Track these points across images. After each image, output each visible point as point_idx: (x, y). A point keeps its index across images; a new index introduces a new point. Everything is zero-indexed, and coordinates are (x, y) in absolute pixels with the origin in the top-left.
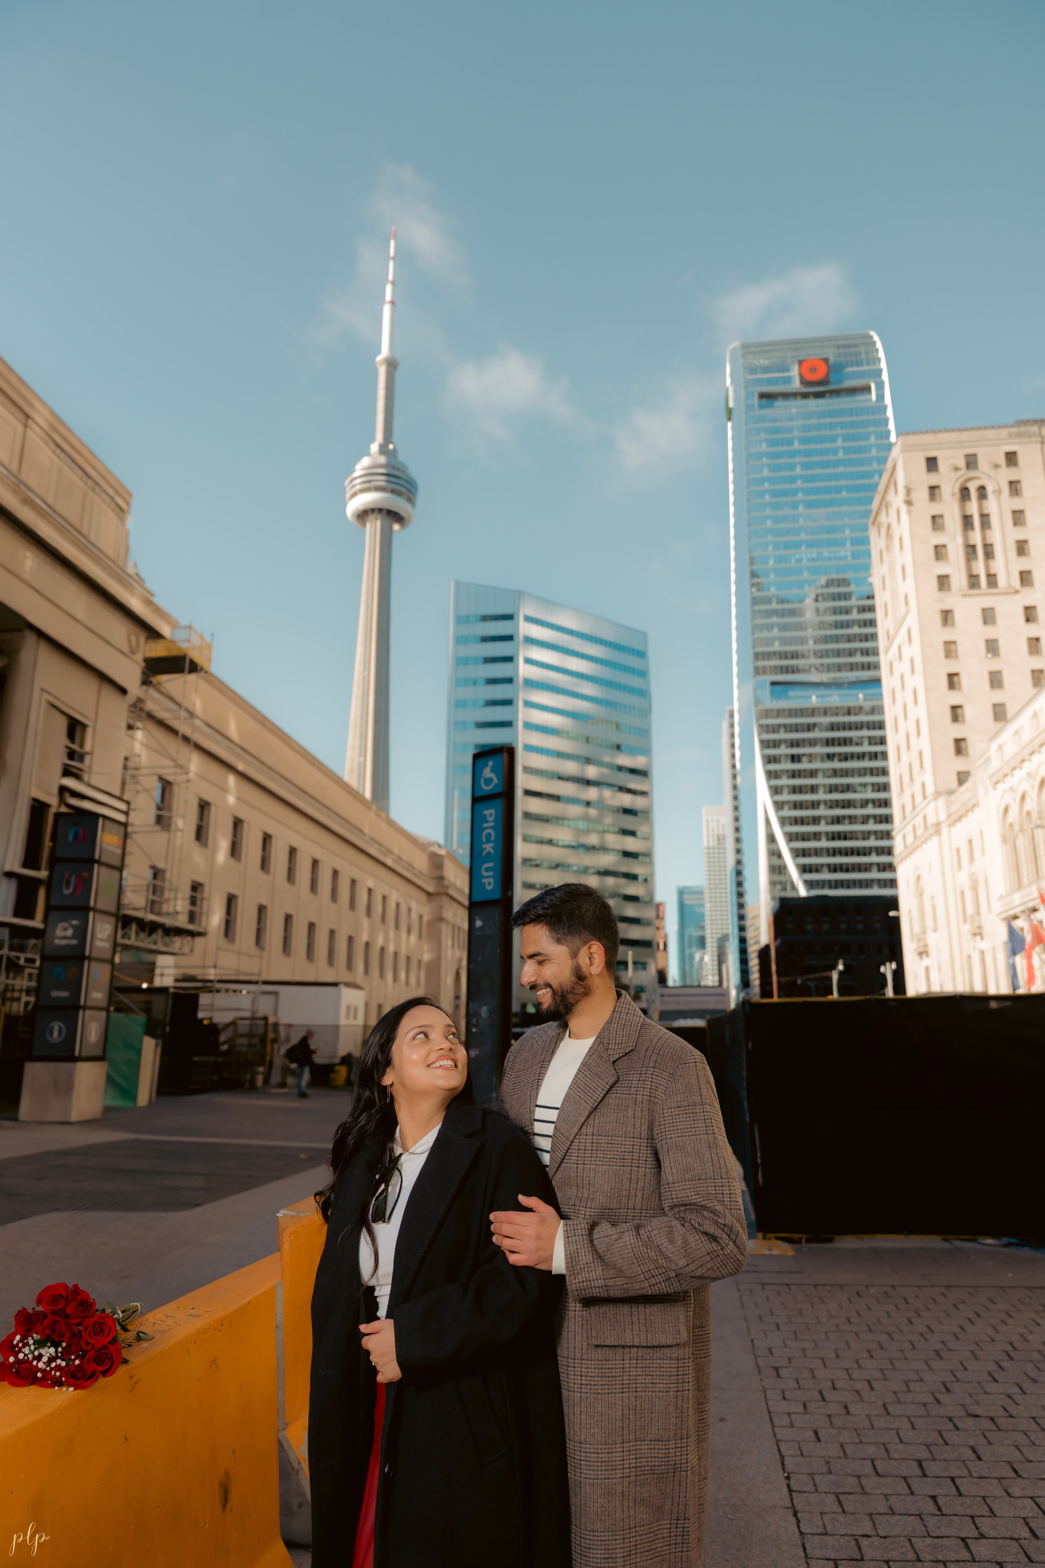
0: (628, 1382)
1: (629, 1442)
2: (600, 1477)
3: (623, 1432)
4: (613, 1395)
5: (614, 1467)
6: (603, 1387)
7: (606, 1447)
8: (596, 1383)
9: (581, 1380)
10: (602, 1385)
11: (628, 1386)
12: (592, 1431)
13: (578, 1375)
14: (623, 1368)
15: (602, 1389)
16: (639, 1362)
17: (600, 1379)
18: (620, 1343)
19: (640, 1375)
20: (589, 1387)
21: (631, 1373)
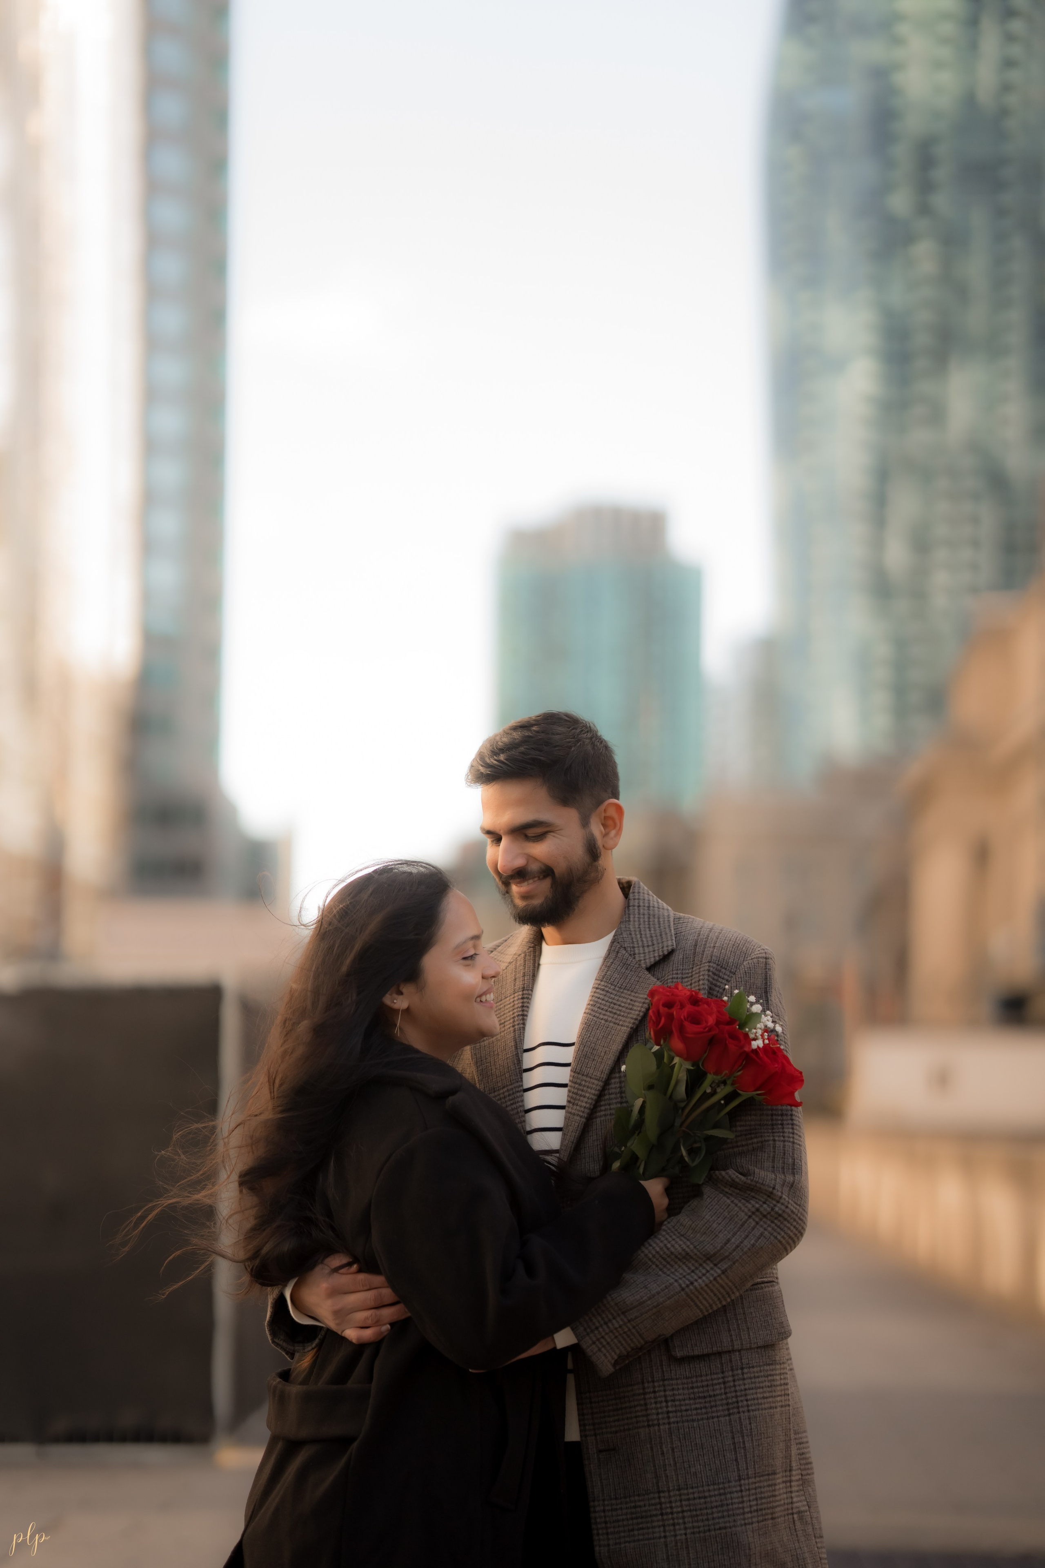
1: (748, 1478)
2: (712, 1527)
3: (738, 1465)
4: (716, 1420)
5: (731, 1513)
6: (699, 1411)
7: (716, 1487)
8: (688, 1407)
9: (667, 1407)
10: (696, 1409)
11: (736, 1405)
12: (693, 1470)
13: (661, 1402)
14: (724, 1383)
15: (697, 1414)
16: (745, 1371)
17: (692, 1402)
18: (715, 1349)
19: (749, 1389)
20: (679, 1414)
21: (738, 1388)
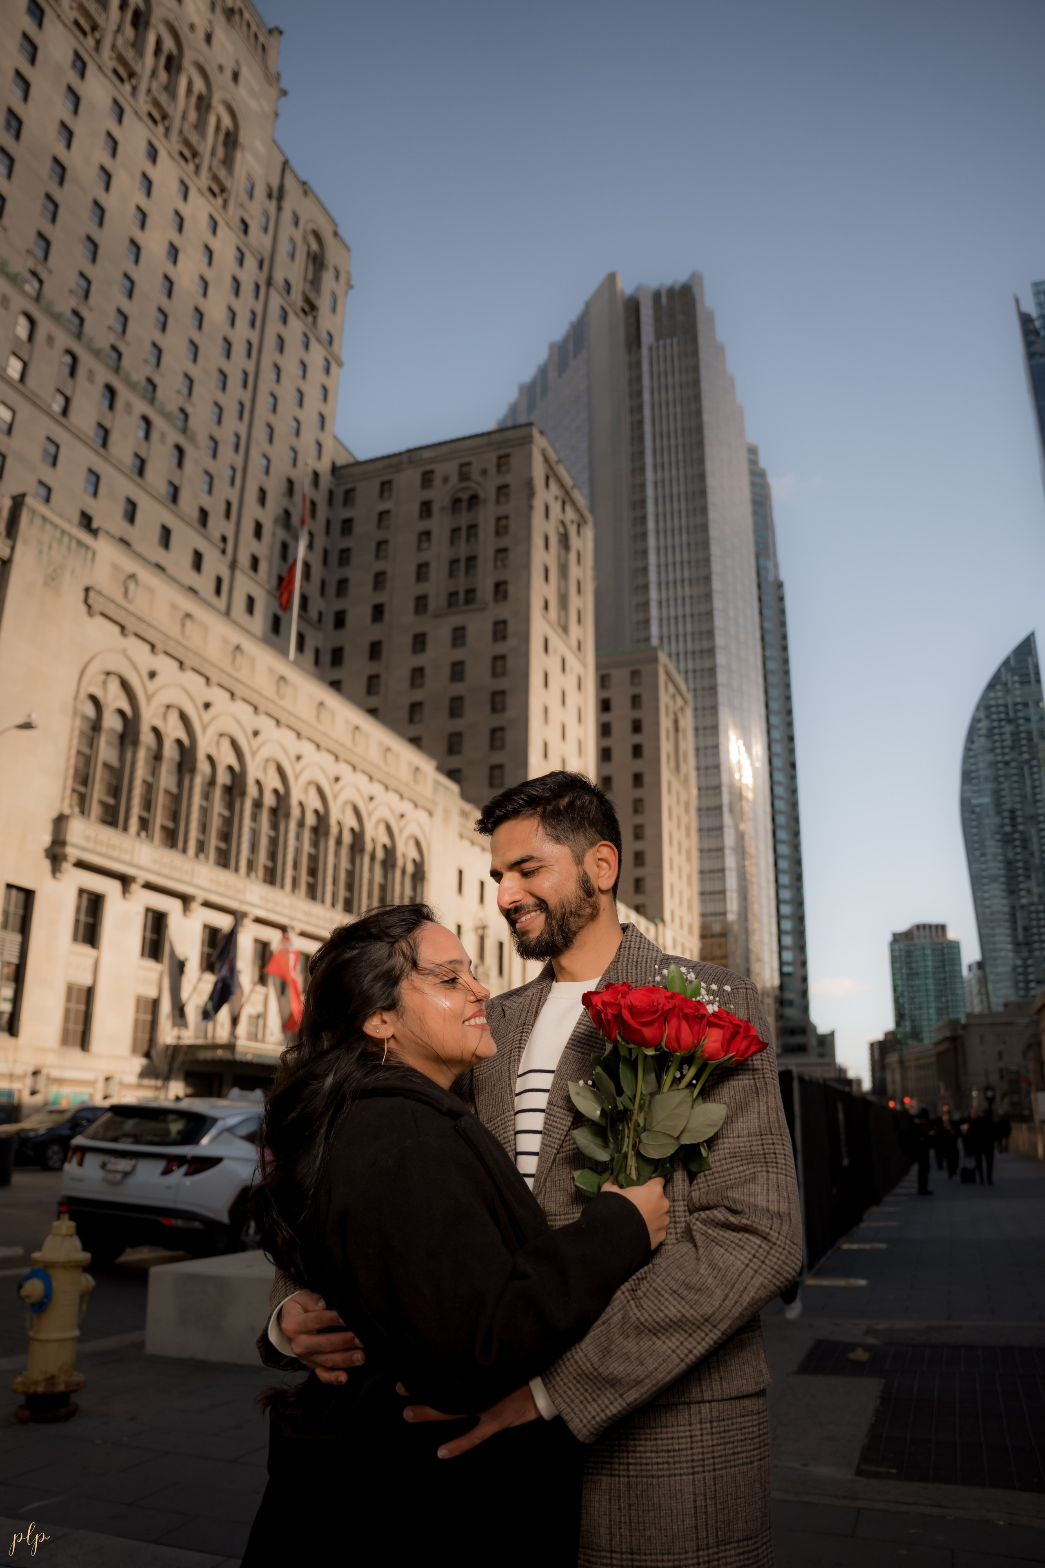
0: (700, 1457)
